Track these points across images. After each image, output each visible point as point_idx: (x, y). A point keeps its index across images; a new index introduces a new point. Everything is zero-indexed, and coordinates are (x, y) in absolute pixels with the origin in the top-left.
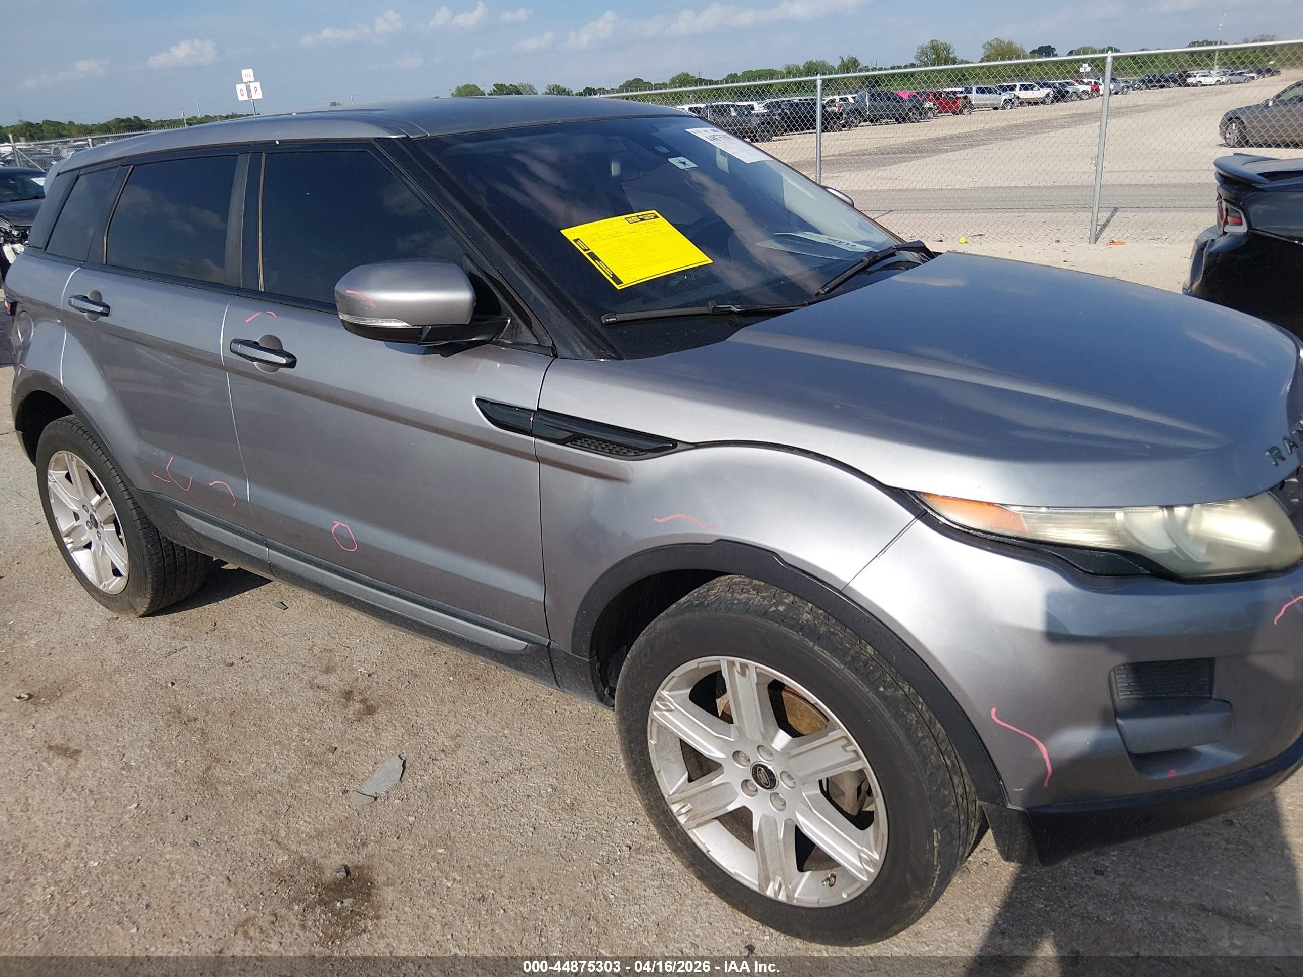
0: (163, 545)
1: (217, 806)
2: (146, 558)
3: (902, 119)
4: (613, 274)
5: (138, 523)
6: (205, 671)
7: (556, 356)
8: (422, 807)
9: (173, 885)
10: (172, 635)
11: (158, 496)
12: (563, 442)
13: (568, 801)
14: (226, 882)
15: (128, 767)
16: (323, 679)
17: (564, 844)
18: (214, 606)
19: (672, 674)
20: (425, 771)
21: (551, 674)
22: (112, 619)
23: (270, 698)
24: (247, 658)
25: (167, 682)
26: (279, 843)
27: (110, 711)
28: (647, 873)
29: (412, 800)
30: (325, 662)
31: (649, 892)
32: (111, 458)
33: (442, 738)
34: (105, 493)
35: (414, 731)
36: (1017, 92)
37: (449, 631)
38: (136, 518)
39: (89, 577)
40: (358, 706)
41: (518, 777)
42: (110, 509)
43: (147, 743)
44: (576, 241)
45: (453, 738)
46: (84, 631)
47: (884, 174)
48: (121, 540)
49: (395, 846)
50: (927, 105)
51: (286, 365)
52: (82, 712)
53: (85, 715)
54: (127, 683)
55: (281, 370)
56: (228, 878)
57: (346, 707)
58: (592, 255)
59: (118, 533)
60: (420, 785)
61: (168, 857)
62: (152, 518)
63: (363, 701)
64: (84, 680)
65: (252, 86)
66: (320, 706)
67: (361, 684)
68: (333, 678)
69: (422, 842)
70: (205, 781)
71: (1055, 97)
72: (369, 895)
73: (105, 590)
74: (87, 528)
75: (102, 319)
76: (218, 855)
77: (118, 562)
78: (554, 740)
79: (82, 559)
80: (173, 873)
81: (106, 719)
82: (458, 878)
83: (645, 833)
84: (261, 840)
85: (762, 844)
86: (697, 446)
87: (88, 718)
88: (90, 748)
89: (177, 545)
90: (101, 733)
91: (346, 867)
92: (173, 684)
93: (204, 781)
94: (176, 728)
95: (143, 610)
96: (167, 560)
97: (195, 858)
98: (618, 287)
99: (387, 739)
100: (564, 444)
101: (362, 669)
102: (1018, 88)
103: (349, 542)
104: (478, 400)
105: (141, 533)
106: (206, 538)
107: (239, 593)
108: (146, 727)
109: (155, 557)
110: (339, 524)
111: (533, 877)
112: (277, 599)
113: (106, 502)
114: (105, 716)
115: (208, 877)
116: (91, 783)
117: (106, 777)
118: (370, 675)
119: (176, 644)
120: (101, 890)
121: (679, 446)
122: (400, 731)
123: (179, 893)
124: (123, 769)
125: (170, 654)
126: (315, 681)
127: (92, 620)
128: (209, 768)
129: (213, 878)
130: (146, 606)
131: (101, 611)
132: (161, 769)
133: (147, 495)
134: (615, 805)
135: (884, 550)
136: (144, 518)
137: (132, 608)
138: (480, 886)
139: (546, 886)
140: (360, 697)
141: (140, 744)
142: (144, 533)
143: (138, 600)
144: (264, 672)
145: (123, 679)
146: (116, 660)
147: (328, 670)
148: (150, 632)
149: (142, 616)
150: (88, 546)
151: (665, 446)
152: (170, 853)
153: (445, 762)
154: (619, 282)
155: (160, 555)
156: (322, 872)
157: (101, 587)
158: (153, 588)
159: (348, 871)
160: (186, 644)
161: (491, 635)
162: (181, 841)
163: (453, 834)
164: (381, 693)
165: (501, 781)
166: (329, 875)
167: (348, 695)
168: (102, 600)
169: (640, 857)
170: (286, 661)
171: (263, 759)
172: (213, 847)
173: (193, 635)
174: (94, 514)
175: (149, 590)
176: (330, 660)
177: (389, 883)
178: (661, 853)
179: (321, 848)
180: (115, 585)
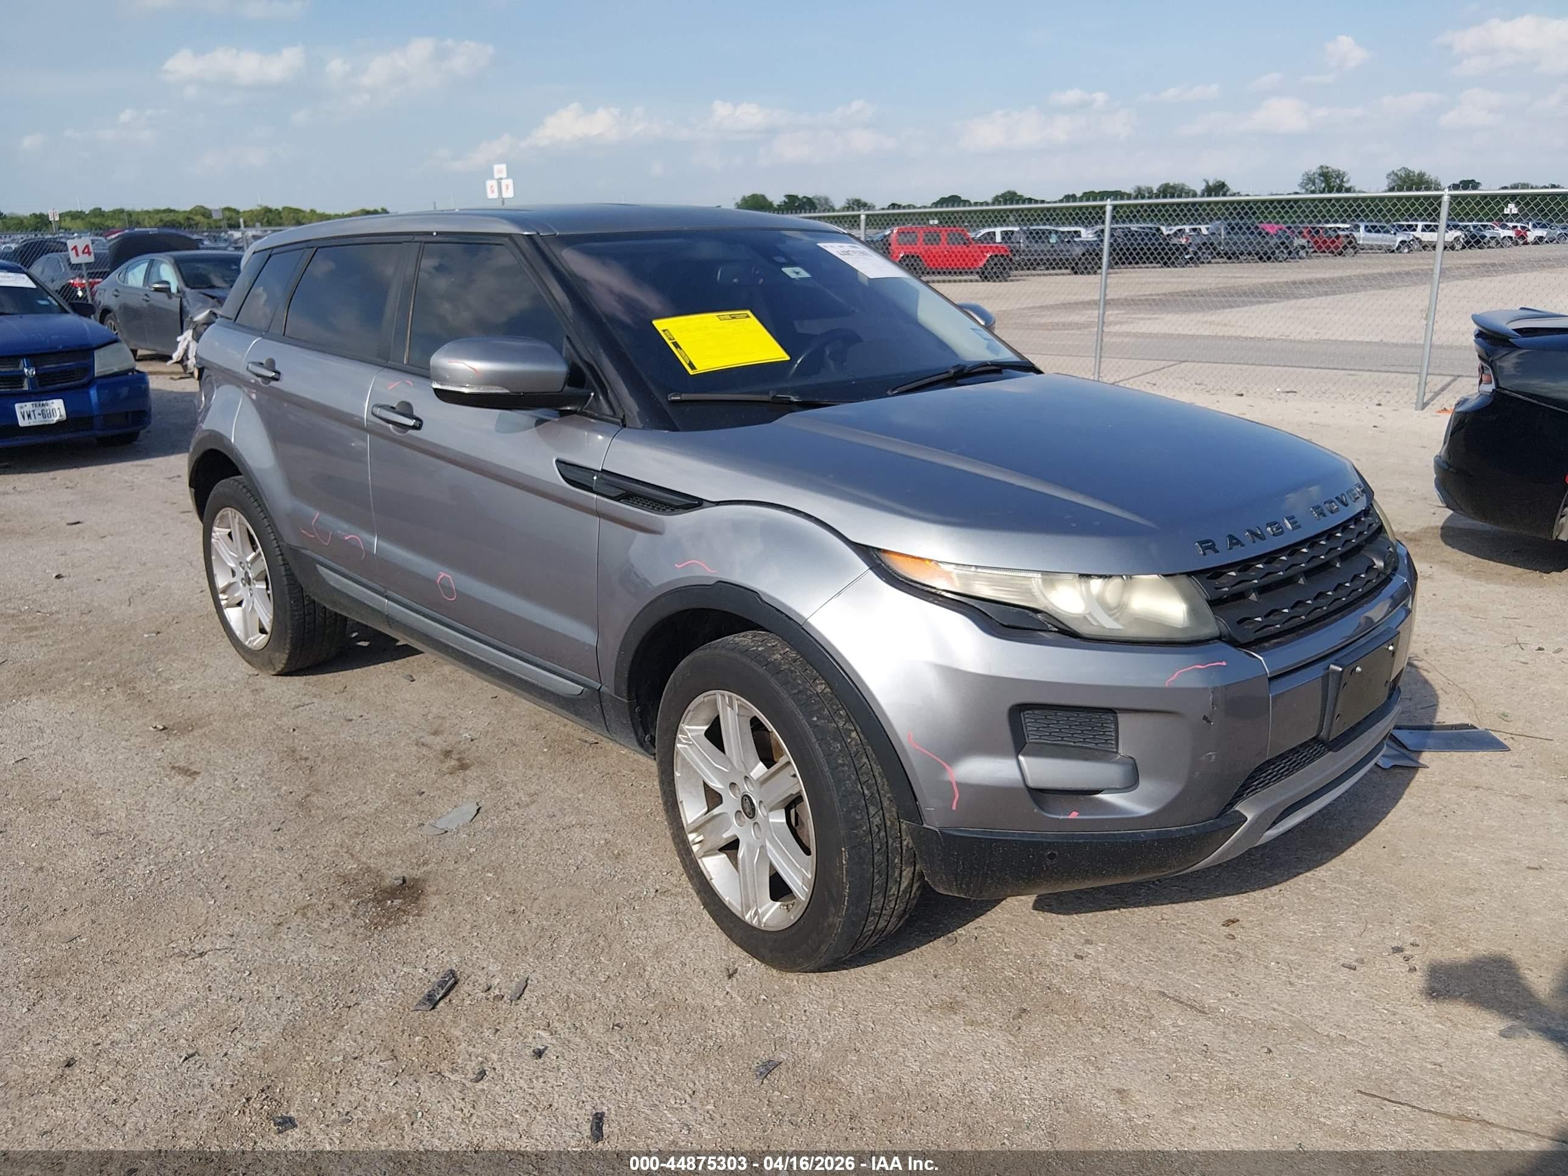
0: (306, 603)
1: (307, 824)
2: (288, 613)
3: (1265, 257)
4: (690, 362)
5: (285, 579)
6: (326, 723)
7: (625, 426)
8: (485, 843)
9: (253, 875)
10: (304, 691)
11: (304, 551)
12: (617, 499)
13: (616, 852)
14: (299, 878)
15: (239, 789)
16: (429, 739)
17: (600, 882)
18: (348, 673)
19: (689, 708)
20: (497, 817)
21: (602, 719)
22: (254, 675)
23: (378, 749)
24: (366, 716)
25: (289, 728)
26: (352, 855)
27: (233, 745)
28: (663, 909)
29: (478, 837)
30: (435, 726)
31: (661, 923)
32: (268, 516)
33: (521, 794)
34: (260, 549)
35: (498, 786)
36: (1418, 234)
37: (523, 677)
38: (284, 573)
39: (238, 633)
40: (453, 763)
41: (577, 830)
42: (263, 564)
43: (260, 772)
44: (664, 331)
45: (530, 795)
46: (225, 682)
47: (1213, 318)
48: (269, 595)
49: (451, 868)
50: (1298, 242)
51: (414, 427)
52: (207, 744)
53: (210, 747)
54: (253, 725)
55: (411, 432)
56: (301, 875)
57: (442, 762)
58: (676, 345)
59: (267, 589)
60: (489, 826)
61: (254, 856)
62: (297, 573)
63: (459, 760)
64: (215, 720)
65: (504, 183)
66: (419, 759)
67: (463, 747)
68: (438, 739)
69: (476, 867)
70: (303, 804)
71: (1468, 242)
72: (417, 899)
73: (250, 646)
74: (241, 585)
75: (273, 383)
76: (298, 858)
77: (264, 618)
78: (621, 806)
79: (233, 615)
80: (256, 867)
81: (227, 752)
82: (498, 896)
83: (675, 882)
84: (338, 852)
85: (744, 866)
86: (718, 503)
87: (212, 749)
88: (207, 771)
89: (319, 604)
90: (220, 761)
91: (404, 877)
92: (294, 730)
93: (300, 805)
94: (288, 764)
95: (279, 667)
96: (307, 618)
97: (278, 858)
98: (691, 372)
99: (472, 790)
100: (618, 501)
101: (467, 735)
102: (1419, 228)
103: (449, 591)
104: (558, 461)
105: (286, 589)
106: (338, 591)
107: (373, 664)
108: (261, 759)
109: (296, 613)
110: (444, 574)
111: (563, 904)
112: (407, 673)
113: (259, 560)
114: (227, 749)
115: (284, 873)
116: (202, 797)
117: (217, 793)
118: (472, 740)
119: (306, 700)
120: (192, 872)
121: (705, 504)
122: (485, 784)
123: (256, 881)
124: (233, 789)
125: (298, 707)
126: (422, 740)
127: (235, 674)
128: (308, 795)
129: (288, 874)
130: (284, 661)
131: (244, 667)
132: (266, 792)
133: (295, 551)
134: (657, 859)
135: (839, 593)
136: (290, 575)
137: (271, 663)
138: (514, 902)
139: (572, 909)
140: (458, 756)
141: (252, 772)
142: (289, 589)
143: (277, 654)
144: (379, 728)
145: (250, 723)
146: (248, 707)
147: (436, 733)
148: (284, 688)
149: (279, 674)
150: (239, 604)
151: (695, 503)
152: (257, 853)
153: (517, 812)
154: (692, 367)
155: (302, 613)
156: (382, 879)
157: (247, 643)
158: (292, 645)
159: (404, 881)
160: (315, 700)
161: (555, 680)
162: (269, 846)
163: (504, 864)
164: (478, 755)
165: (562, 832)
166: (387, 882)
167: (447, 754)
168: (246, 656)
169: (663, 898)
170: (400, 722)
171: (357, 794)
172: (295, 853)
173: (323, 695)
174: (248, 570)
175: (288, 646)
176: (441, 725)
177: (437, 892)
178: (683, 897)
179: (387, 862)
180: (258, 641)
